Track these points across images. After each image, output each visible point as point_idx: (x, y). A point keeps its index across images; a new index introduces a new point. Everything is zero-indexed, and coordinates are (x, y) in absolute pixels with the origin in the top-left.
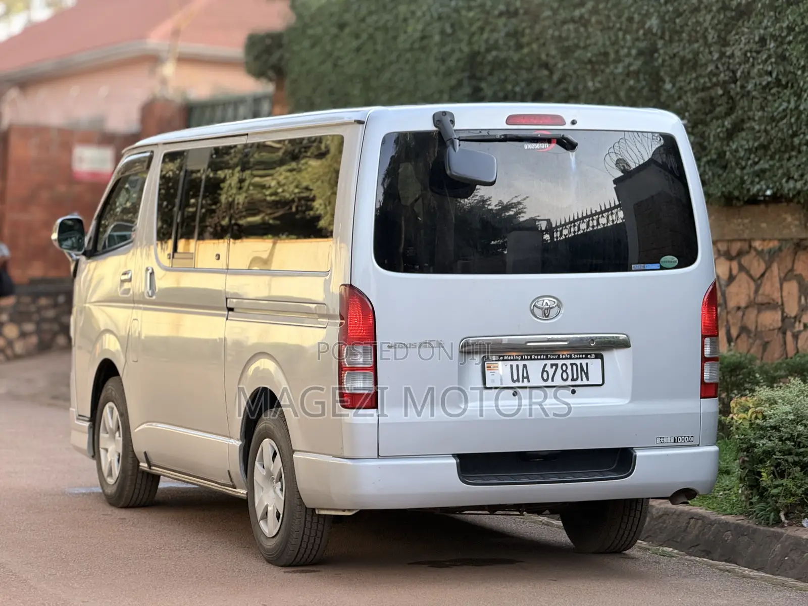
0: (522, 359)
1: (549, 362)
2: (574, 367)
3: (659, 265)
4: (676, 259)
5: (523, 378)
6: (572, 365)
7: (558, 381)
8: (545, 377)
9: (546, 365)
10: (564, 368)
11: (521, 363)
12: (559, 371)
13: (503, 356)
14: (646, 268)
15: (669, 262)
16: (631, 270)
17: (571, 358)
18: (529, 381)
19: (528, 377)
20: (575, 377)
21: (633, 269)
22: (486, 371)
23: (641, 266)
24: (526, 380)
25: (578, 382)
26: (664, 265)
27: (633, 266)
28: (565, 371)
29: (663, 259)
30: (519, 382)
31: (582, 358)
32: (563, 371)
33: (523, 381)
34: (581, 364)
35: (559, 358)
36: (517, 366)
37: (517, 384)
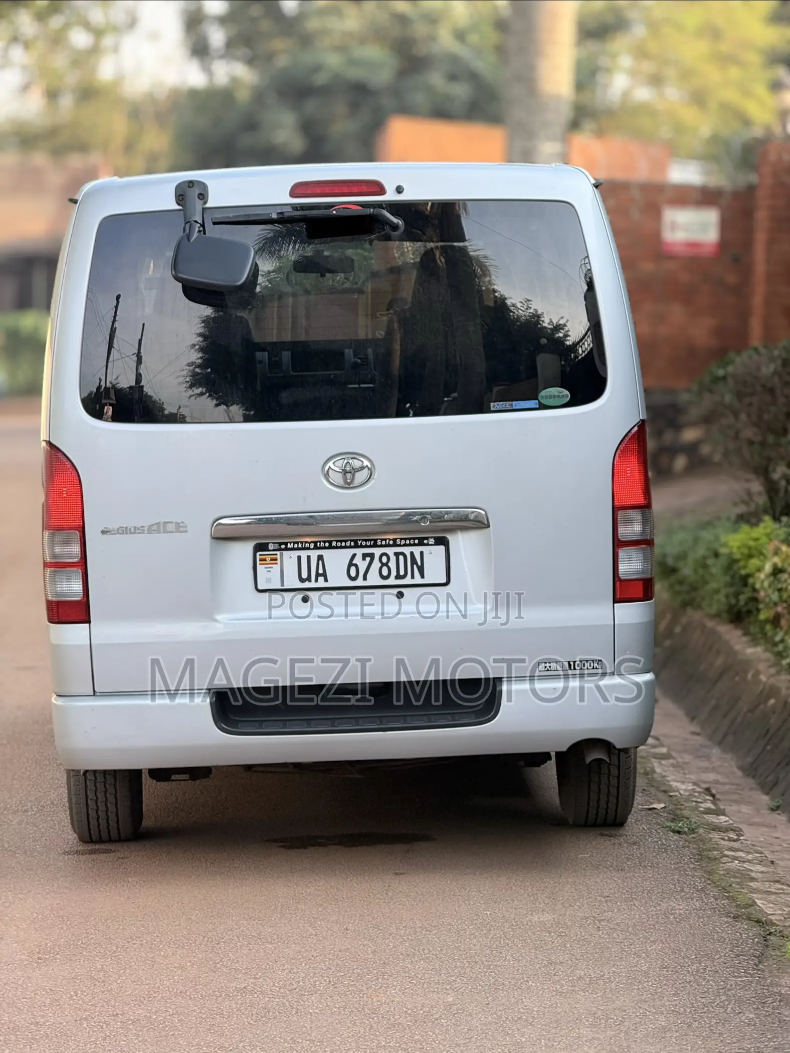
0: (316, 548)
1: (359, 552)
2: (401, 558)
3: (537, 401)
4: (566, 392)
5: (318, 575)
6: (397, 555)
7: (374, 578)
8: (353, 573)
9: (354, 555)
10: (384, 559)
11: (314, 554)
12: (376, 564)
13: (286, 544)
14: (514, 408)
15: (554, 396)
16: (489, 411)
17: (395, 545)
18: (326, 580)
19: (324, 575)
20: (402, 573)
21: (492, 409)
22: (258, 566)
23: (506, 405)
24: (321, 579)
25: (408, 581)
26: (544, 401)
27: (492, 404)
28: (386, 565)
29: (543, 393)
30: (310, 581)
31: (415, 545)
32: (383, 565)
33: (316, 581)
34: (412, 553)
35: (375, 545)
36: (309, 557)
37: (307, 585)
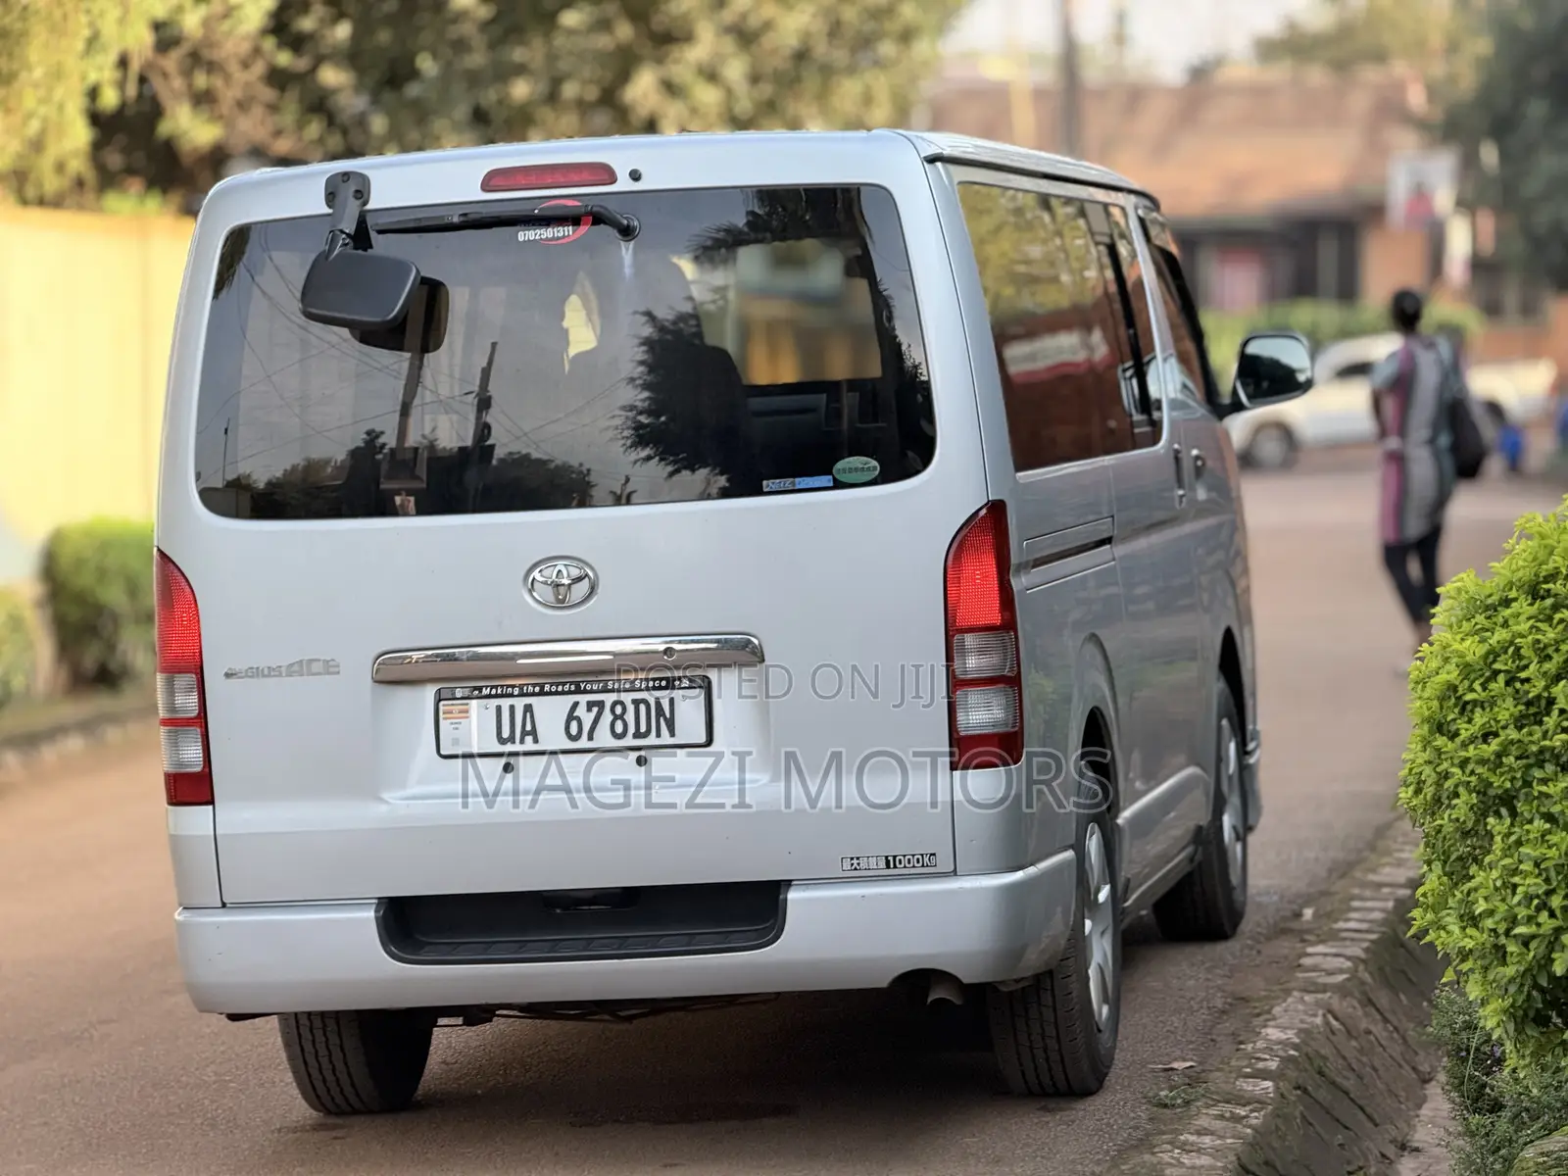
0: (522, 695)
1: (583, 699)
2: (642, 707)
3: (831, 477)
4: (874, 463)
5: (524, 733)
6: (636, 703)
7: (604, 738)
8: (574, 731)
9: (576, 705)
10: (619, 710)
11: (520, 703)
12: (607, 717)
13: (480, 689)
14: (798, 487)
15: (856, 469)
16: (759, 492)
17: (633, 690)
18: (536, 741)
19: (534, 733)
20: (643, 729)
21: (765, 490)
22: (442, 722)
23: (787, 483)
24: (529, 739)
25: (652, 740)
26: (842, 478)
27: (765, 483)
28: (621, 717)
29: (840, 465)
30: (514, 742)
32: (616, 717)
33: (522, 741)
34: (658, 704)
35: (605, 690)
36: (512, 708)
37: (509, 748)
